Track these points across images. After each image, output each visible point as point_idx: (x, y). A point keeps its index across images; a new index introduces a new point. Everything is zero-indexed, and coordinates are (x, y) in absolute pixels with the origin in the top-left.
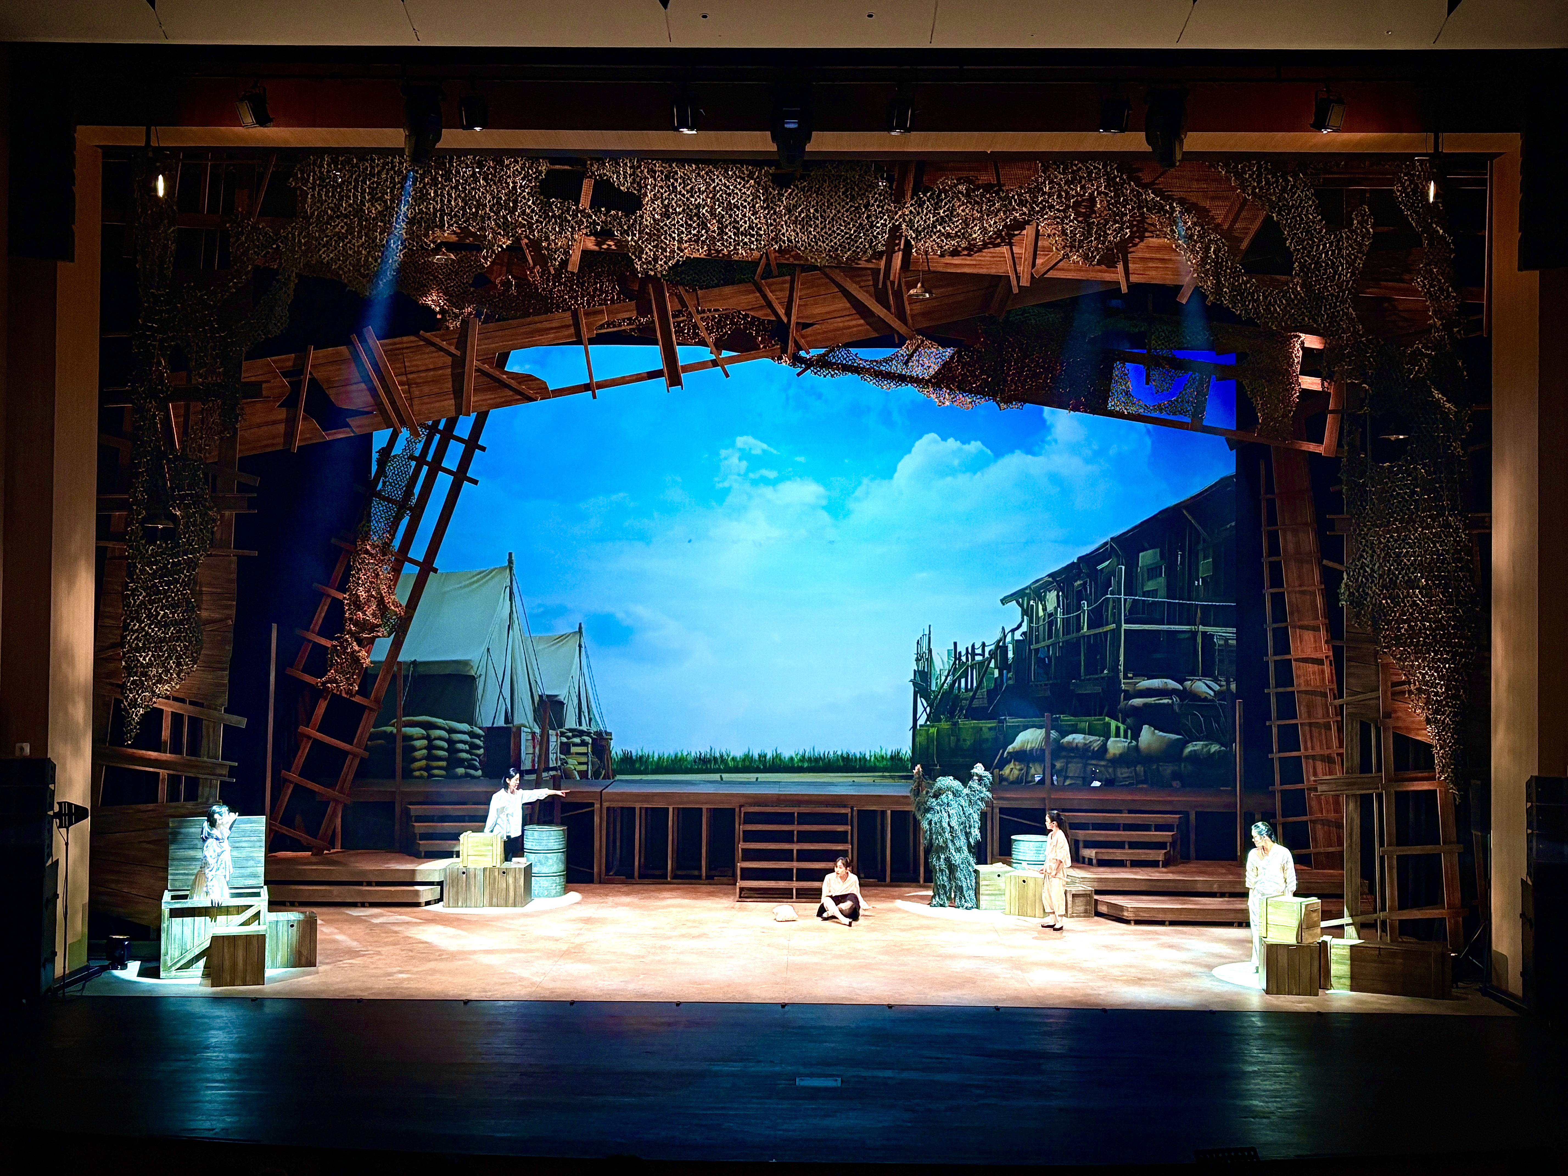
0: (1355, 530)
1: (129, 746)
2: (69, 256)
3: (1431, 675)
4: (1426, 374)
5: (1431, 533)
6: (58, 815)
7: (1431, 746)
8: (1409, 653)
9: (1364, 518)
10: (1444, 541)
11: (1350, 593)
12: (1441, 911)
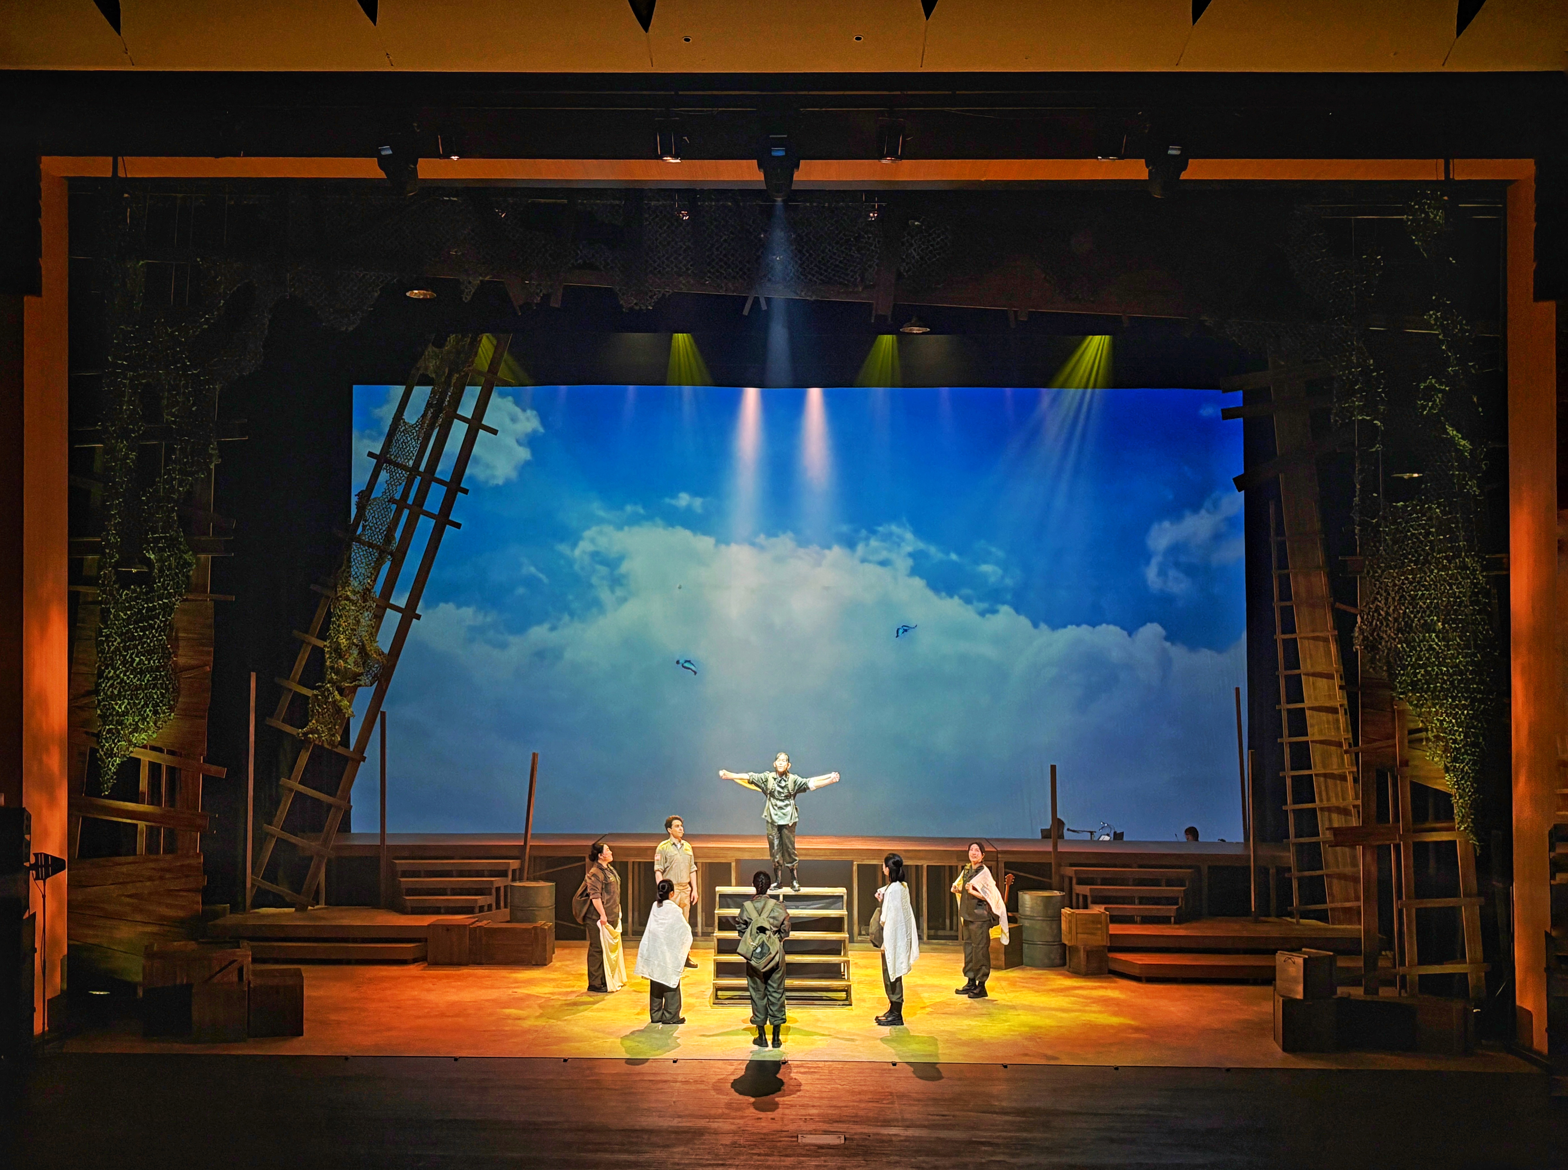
0: (1368, 572)
1: (106, 797)
2: (36, 290)
3: (1449, 722)
4: (1440, 410)
5: (1447, 575)
6: (34, 867)
7: (1450, 795)
8: (1425, 699)
9: (1378, 559)
10: (1460, 583)
11: (1364, 637)
12: (1464, 966)
